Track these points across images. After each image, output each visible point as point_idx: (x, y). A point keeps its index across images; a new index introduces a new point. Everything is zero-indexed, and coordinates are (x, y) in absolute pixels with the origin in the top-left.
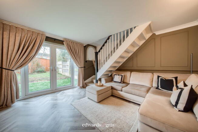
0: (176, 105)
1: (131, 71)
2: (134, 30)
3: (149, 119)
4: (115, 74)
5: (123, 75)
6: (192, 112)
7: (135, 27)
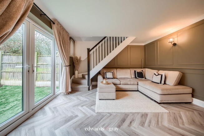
0: (161, 83)
1: (117, 68)
2: (126, 39)
3: (165, 91)
4: (105, 71)
5: (112, 71)
6: (166, 84)
7: (127, 38)
